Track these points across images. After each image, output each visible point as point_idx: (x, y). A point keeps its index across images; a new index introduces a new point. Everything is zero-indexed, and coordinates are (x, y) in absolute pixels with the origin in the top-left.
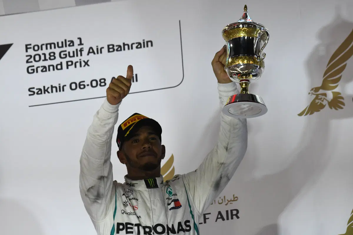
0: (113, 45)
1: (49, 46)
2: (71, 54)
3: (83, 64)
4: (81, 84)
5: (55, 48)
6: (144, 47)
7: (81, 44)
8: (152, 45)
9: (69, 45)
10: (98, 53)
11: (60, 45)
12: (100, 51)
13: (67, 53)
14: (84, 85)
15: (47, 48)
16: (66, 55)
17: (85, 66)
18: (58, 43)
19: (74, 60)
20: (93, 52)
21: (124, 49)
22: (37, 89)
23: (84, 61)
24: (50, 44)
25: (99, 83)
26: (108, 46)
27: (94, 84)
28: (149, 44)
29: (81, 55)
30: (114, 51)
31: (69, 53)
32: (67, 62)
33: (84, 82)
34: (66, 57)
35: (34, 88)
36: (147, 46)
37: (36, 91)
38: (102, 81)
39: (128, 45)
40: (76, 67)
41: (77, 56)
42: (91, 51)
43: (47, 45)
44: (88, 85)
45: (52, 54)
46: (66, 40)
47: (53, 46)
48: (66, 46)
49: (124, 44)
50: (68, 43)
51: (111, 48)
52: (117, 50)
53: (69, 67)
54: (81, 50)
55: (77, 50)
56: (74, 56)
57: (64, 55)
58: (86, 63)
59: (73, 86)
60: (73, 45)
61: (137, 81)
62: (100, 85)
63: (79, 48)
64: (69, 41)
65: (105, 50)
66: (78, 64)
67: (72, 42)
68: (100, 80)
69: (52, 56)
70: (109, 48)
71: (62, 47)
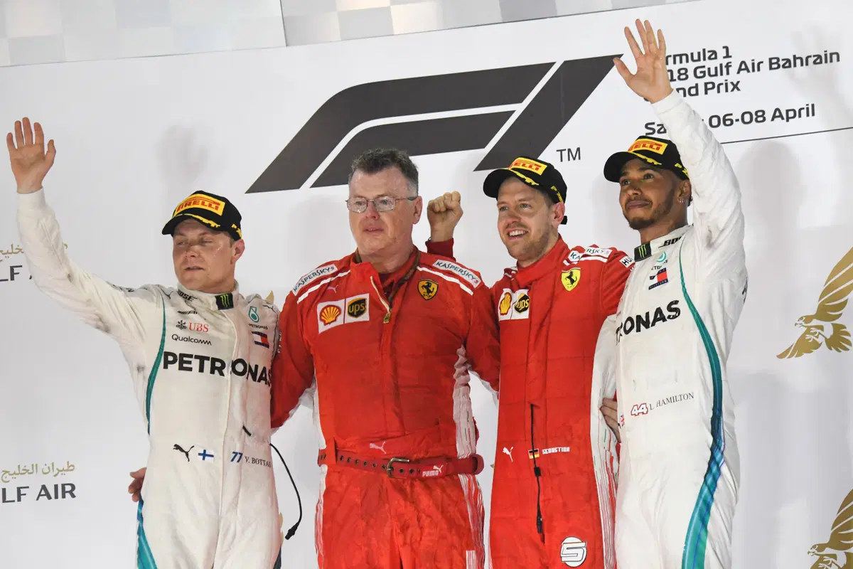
0: (778, 59)
1: (678, 58)
2: (713, 72)
3: (730, 87)
4: (727, 118)
5: (687, 61)
6: (826, 62)
7: (728, 56)
8: (838, 60)
9: (710, 58)
10: (753, 70)
11: (696, 57)
12: (757, 67)
13: (706, 69)
14: (732, 121)
15: (675, 63)
16: (704, 72)
17: (733, 90)
18: (692, 54)
19: (717, 80)
20: (747, 69)
21: (795, 66)
22: (658, 125)
23: (732, 83)
24: (681, 56)
25: (754, 117)
26: (770, 59)
27: (747, 118)
28: (835, 57)
29: (728, 73)
30: (779, 67)
31: (709, 69)
32: (706, 84)
33: (731, 114)
34: (704, 76)
35: (653, 123)
36: (831, 61)
37: (657, 128)
38: (760, 114)
39: (801, 59)
40: (719, 92)
41: (722, 74)
42: (743, 67)
43: (675, 56)
44: (737, 120)
45: (683, 72)
46: (704, 50)
47: (684, 58)
48: (704, 59)
49: (795, 58)
50: (708, 55)
51: (774, 63)
52: (784, 66)
53: (709, 91)
54: (728, 66)
55: (721, 65)
56: (716, 75)
57: (701, 72)
58: (735, 86)
59: (715, 122)
60: (716, 58)
61: (813, 115)
62: (757, 121)
63: (725, 62)
64: (709, 51)
65: (765, 66)
66: (723, 88)
67: (714, 52)
68: (756, 113)
69: (683, 74)
70: (771, 64)
71: (699, 60)
